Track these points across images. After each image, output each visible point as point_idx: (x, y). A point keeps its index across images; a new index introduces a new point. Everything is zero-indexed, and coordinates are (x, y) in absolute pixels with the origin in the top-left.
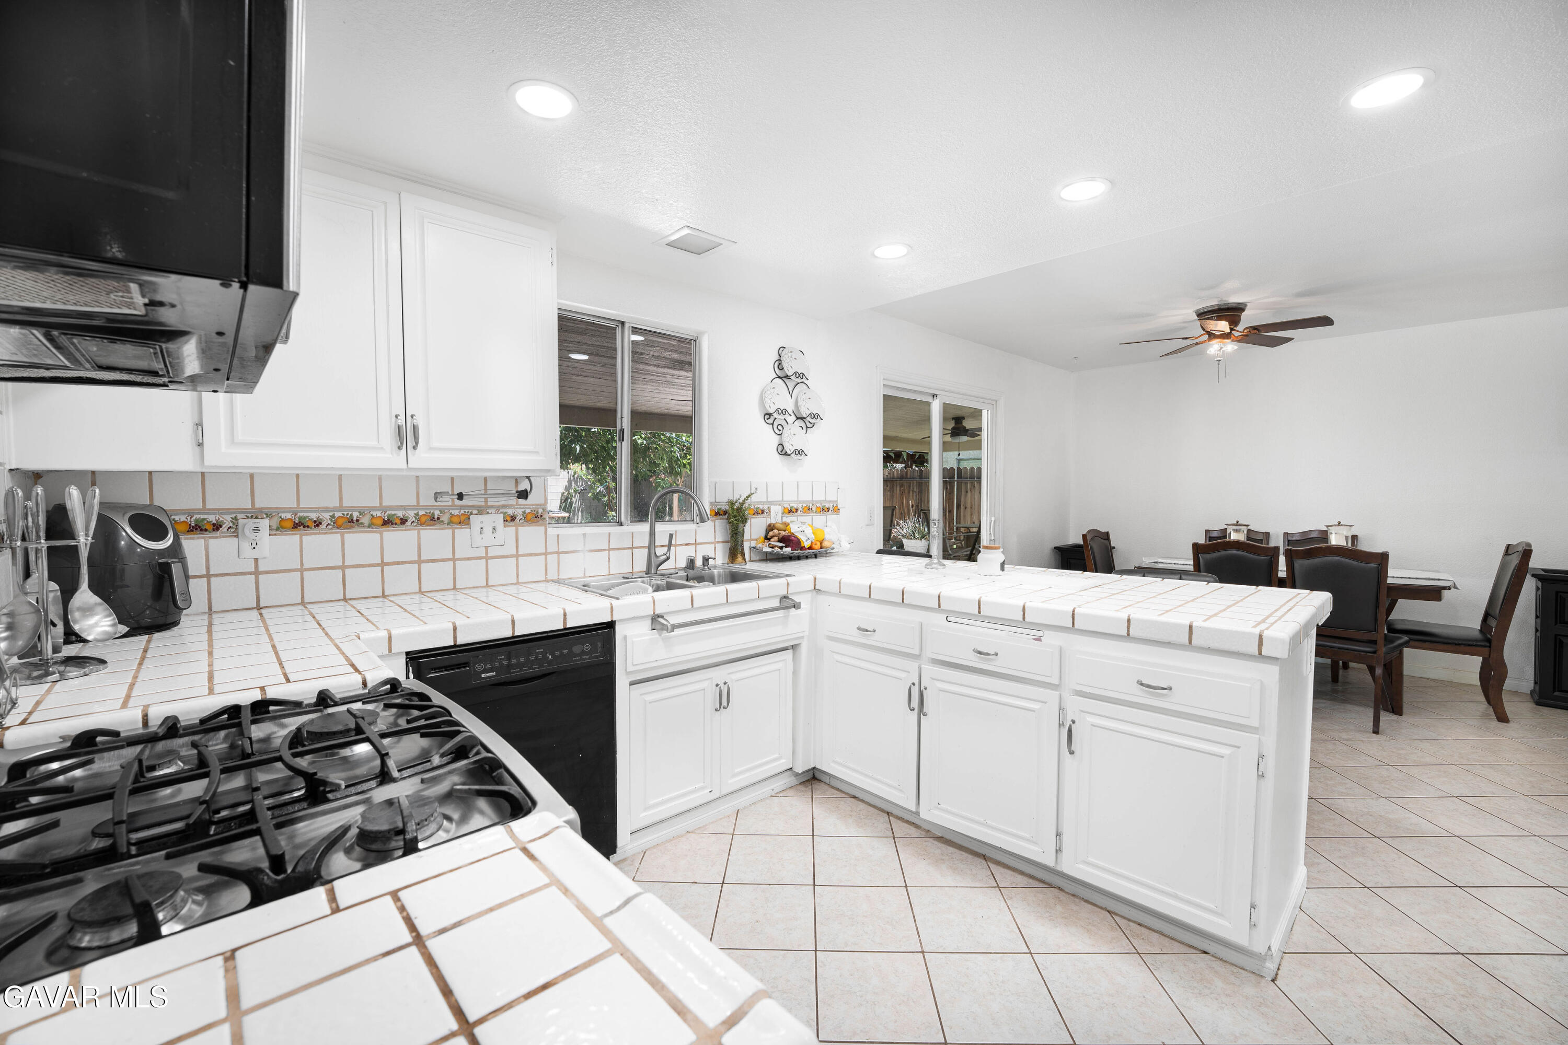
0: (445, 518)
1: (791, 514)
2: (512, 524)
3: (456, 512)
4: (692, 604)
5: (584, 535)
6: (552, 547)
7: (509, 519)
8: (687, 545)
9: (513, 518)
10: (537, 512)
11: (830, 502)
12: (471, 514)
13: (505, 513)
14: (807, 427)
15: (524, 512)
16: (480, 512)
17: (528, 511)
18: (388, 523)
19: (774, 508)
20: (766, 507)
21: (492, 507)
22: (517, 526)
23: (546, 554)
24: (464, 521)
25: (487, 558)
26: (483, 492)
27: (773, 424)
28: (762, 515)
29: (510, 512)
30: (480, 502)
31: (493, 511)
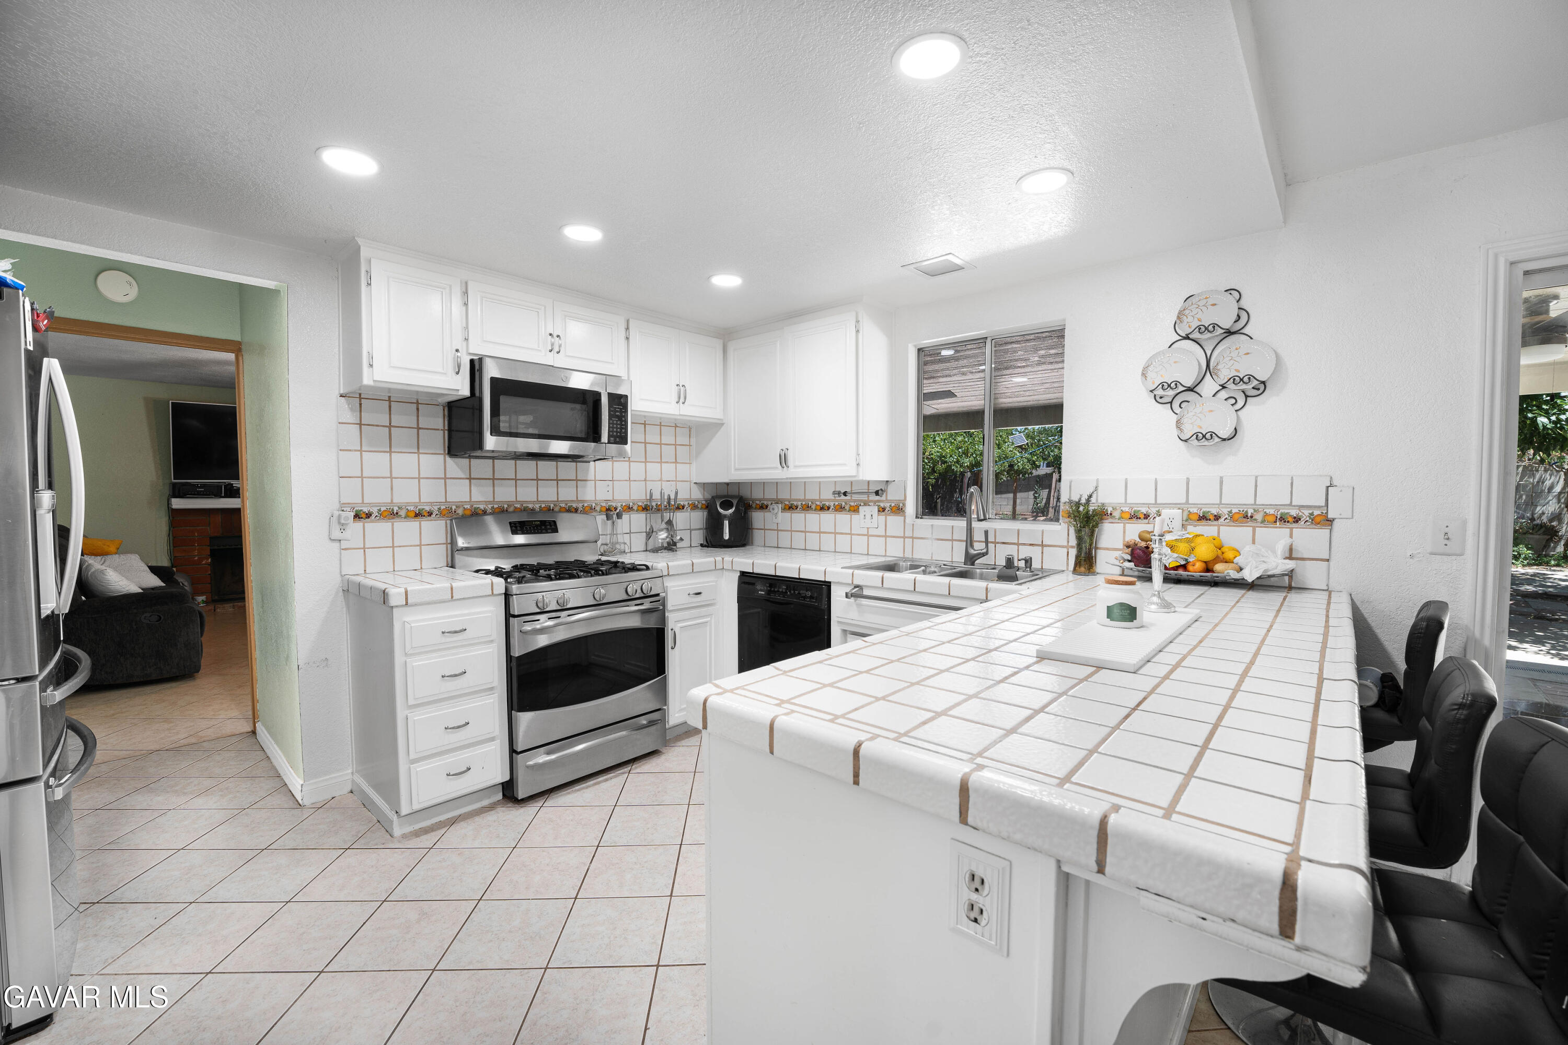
0: (847, 507)
1: (1204, 522)
2: (883, 513)
3: (852, 504)
4: (882, 584)
5: (932, 525)
6: (908, 534)
7: (881, 510)
8: (1031, 545)
9: (884, 509)
10: (899, 506)
11: (1301, 507)
12: (860, 505)
13: (879, 506)
14: (1247, 397)
15: (891, 506)
16: (865, 504)
17: (893, 505)
18: (822, 509)
19: (1165, 512)
20: (1153, 511)
21: (871, 501)
22: (886, 515)
23: (904, 537)
24: (855, 510)
25: (868, 535)
26: (867, 491)
27: (1171, 403)
28: (1146, 521)
29: (882, 505)
30: (864, 497)
31: (872, 504)
